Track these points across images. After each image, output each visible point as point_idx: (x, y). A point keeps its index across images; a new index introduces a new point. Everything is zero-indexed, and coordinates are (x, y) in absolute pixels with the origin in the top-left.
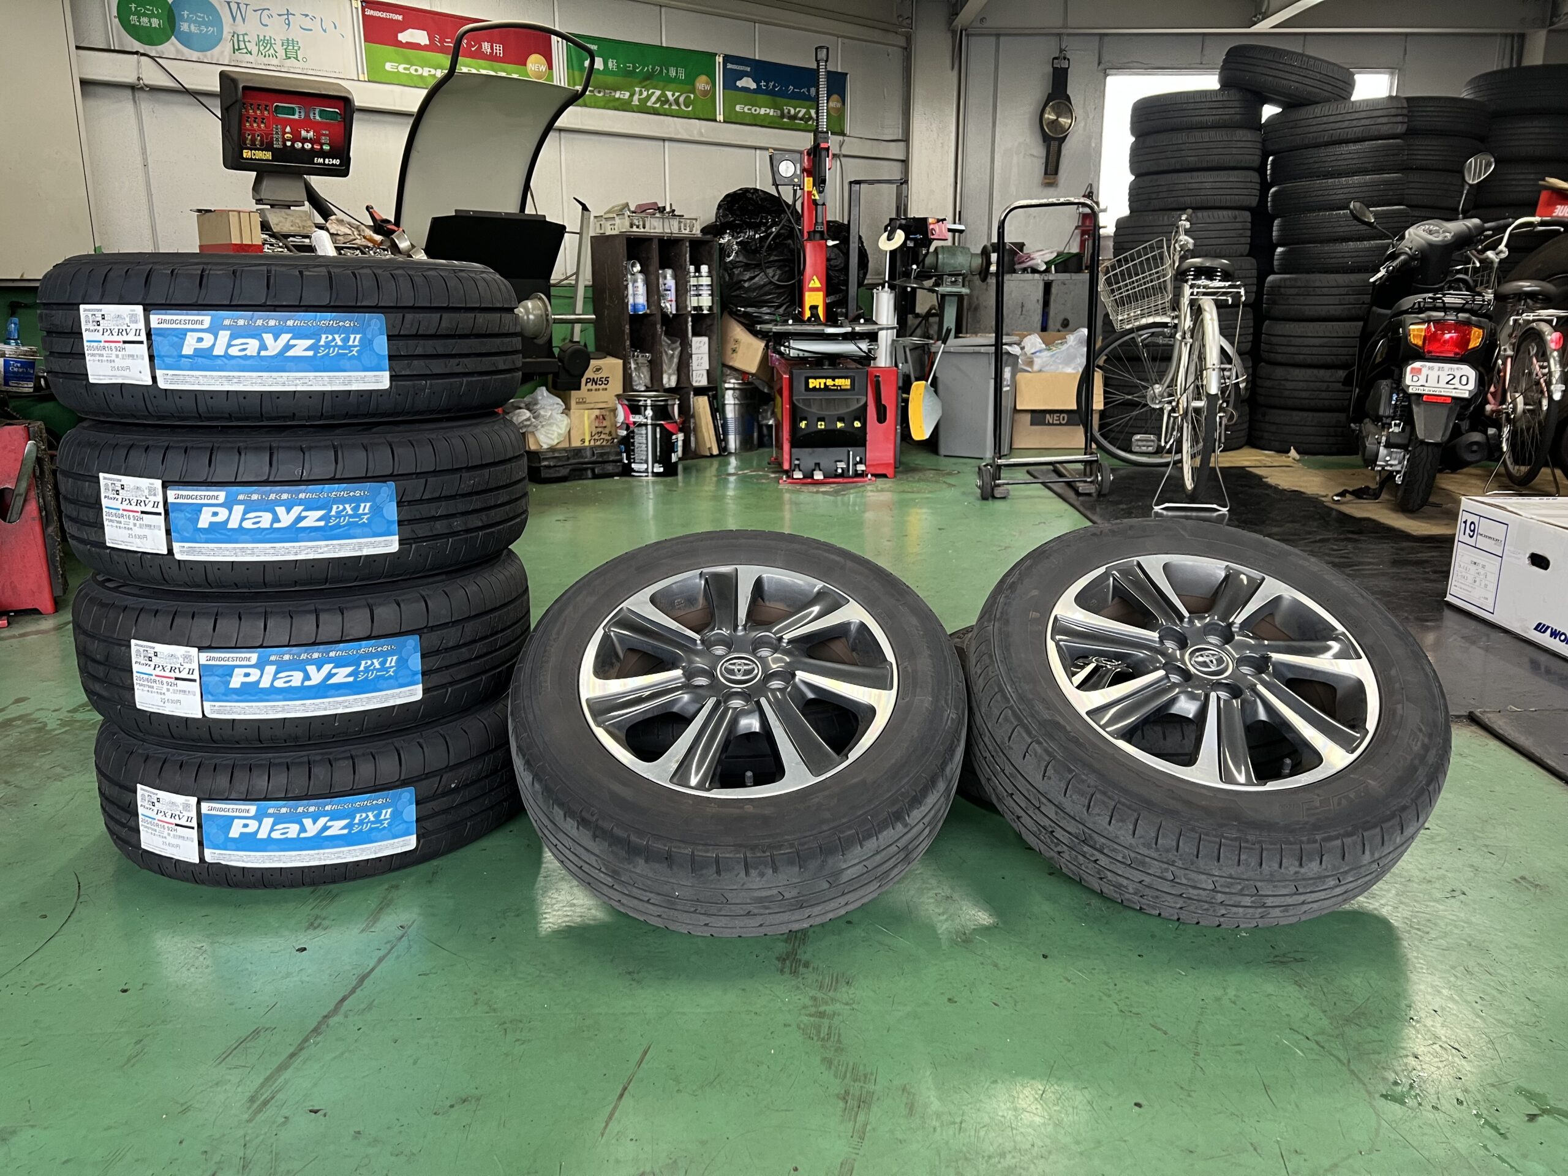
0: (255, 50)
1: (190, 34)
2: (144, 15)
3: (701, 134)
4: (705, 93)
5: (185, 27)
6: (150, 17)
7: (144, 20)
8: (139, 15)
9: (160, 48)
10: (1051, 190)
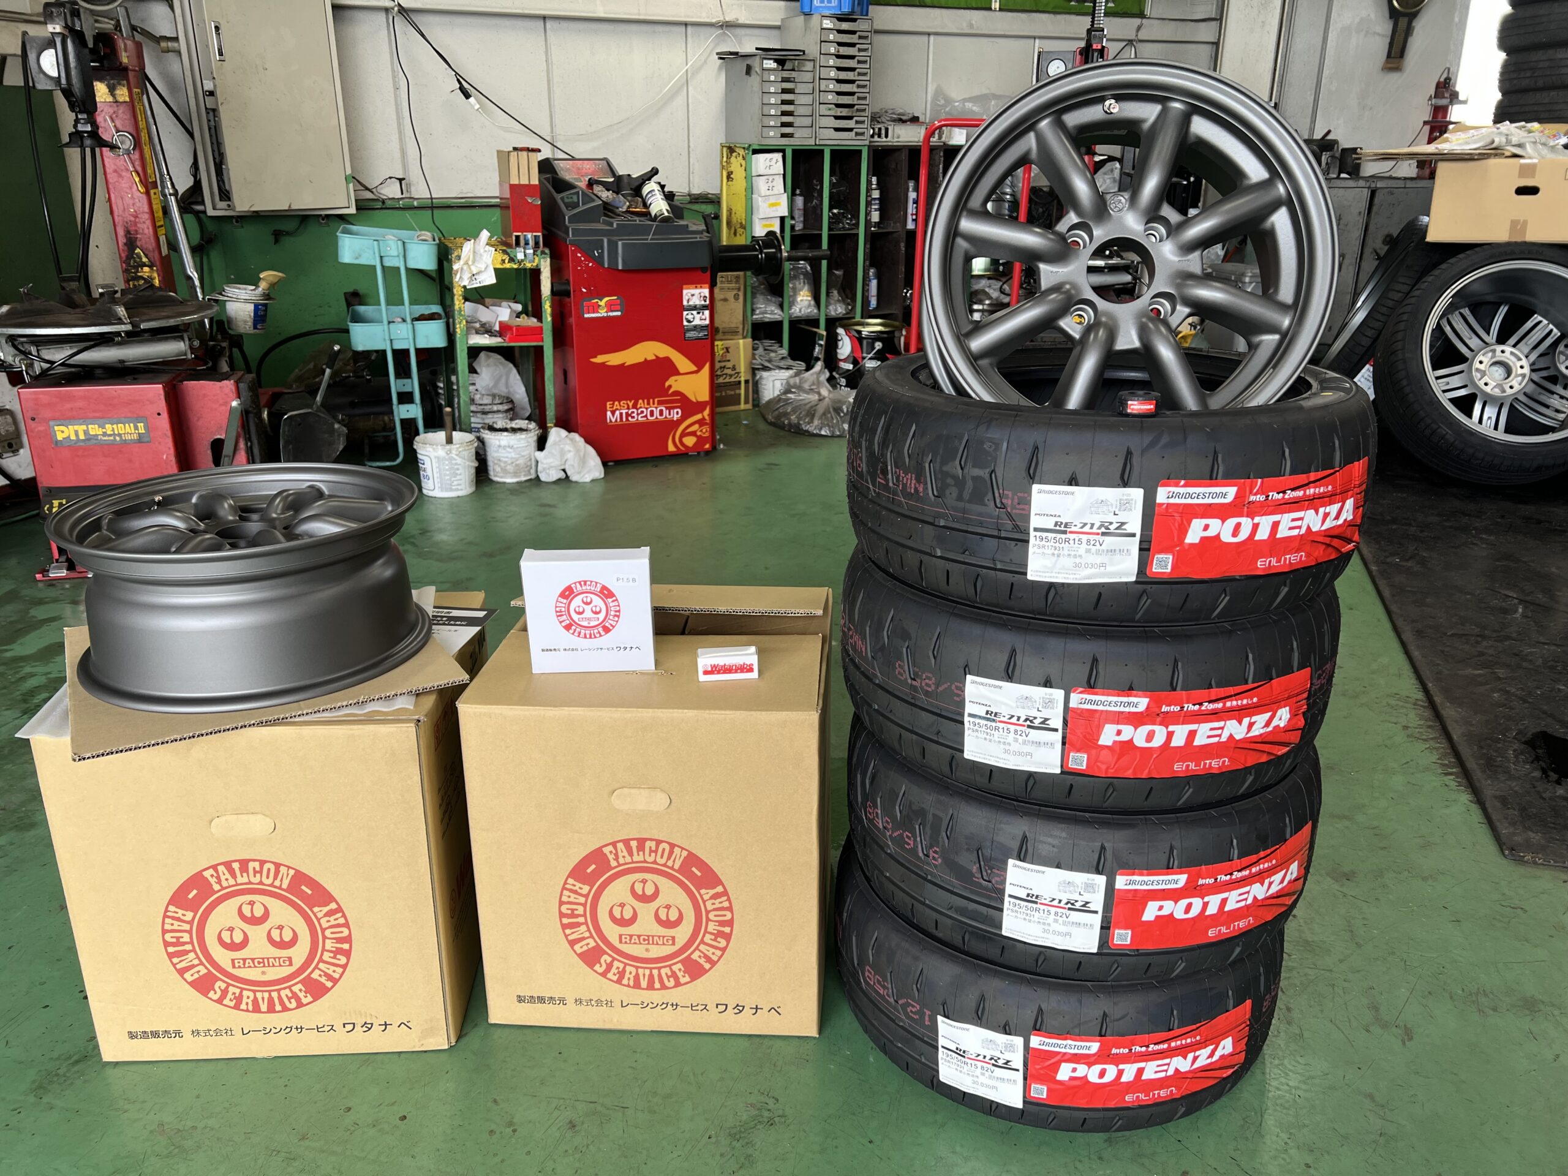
3: (971, 26)
10: (1394, 76)
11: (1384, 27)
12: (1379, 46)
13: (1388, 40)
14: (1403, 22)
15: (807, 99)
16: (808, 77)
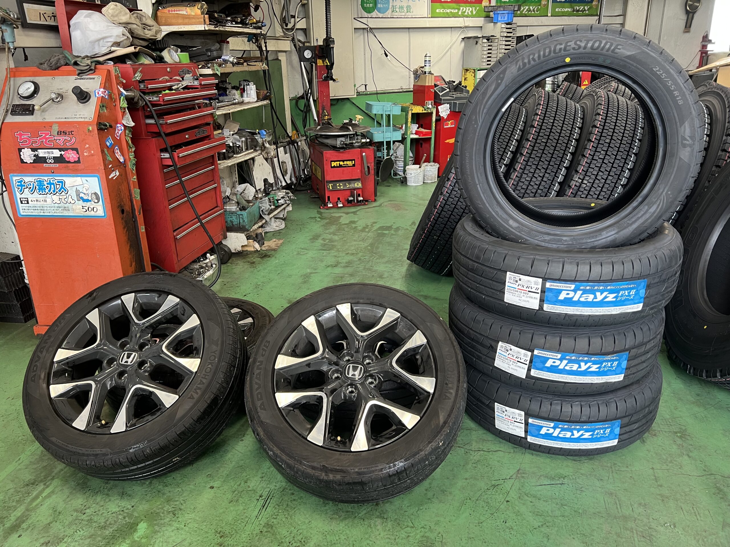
0: (398, 11)
1: (380, 8)
2: (368, 3)
3: (542, 22)
4: (545, 5)
5: (379, 6)
6: (370, 3)
7: (368, 5)
8: (367, 3)
9: (372, 14)
10: (687, 34)
11: (684, 17)
12: (682, 23)
13: (685, 21)
14: (691, 15)
15: (495, 52)
16: (496, 44)
